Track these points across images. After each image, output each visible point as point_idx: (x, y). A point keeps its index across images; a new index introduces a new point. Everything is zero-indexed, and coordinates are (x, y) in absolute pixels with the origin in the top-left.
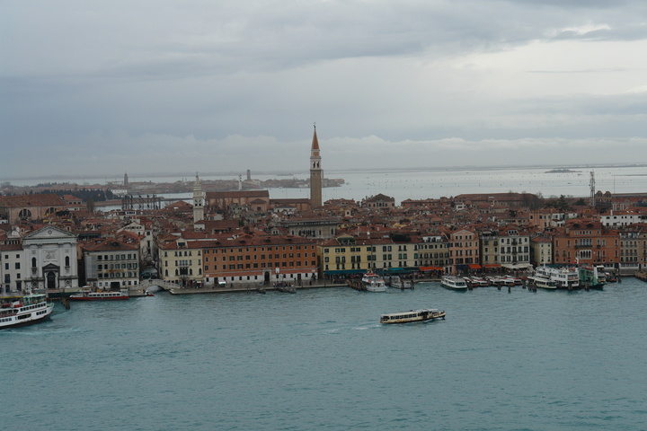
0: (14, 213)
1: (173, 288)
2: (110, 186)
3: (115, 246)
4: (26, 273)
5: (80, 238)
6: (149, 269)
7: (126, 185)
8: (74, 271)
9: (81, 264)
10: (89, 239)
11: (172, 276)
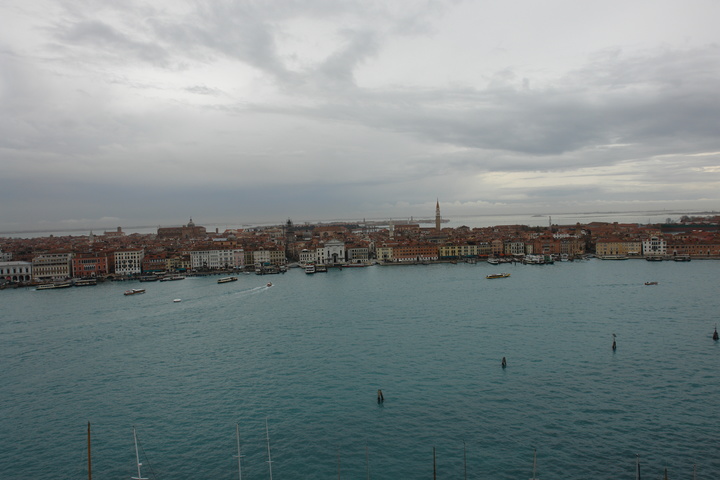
0: (322, 234)
1: (381, 263)
2: (359, 223)
3: (359, 246)
4: (326, 257)
5: (346, 243)
6: (372, 255)
7: (364, 223)
8: (343, 256)
9: (346, 253)
10: (349, 243)
11: (381, 258)
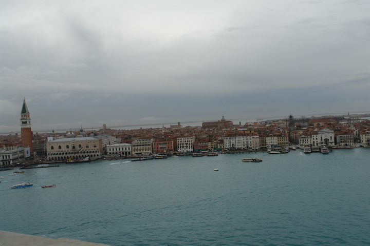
0: (315, 124)
1: (365, 146)
2: (344, 116)
3: (346, 133)
4: (319, 141)
5: (335, 131)
6: (357, 140)
7: (349, 116)
8: (333, 140)
9: (335, 138)
10: (338, 131)
11: (364, 142)
